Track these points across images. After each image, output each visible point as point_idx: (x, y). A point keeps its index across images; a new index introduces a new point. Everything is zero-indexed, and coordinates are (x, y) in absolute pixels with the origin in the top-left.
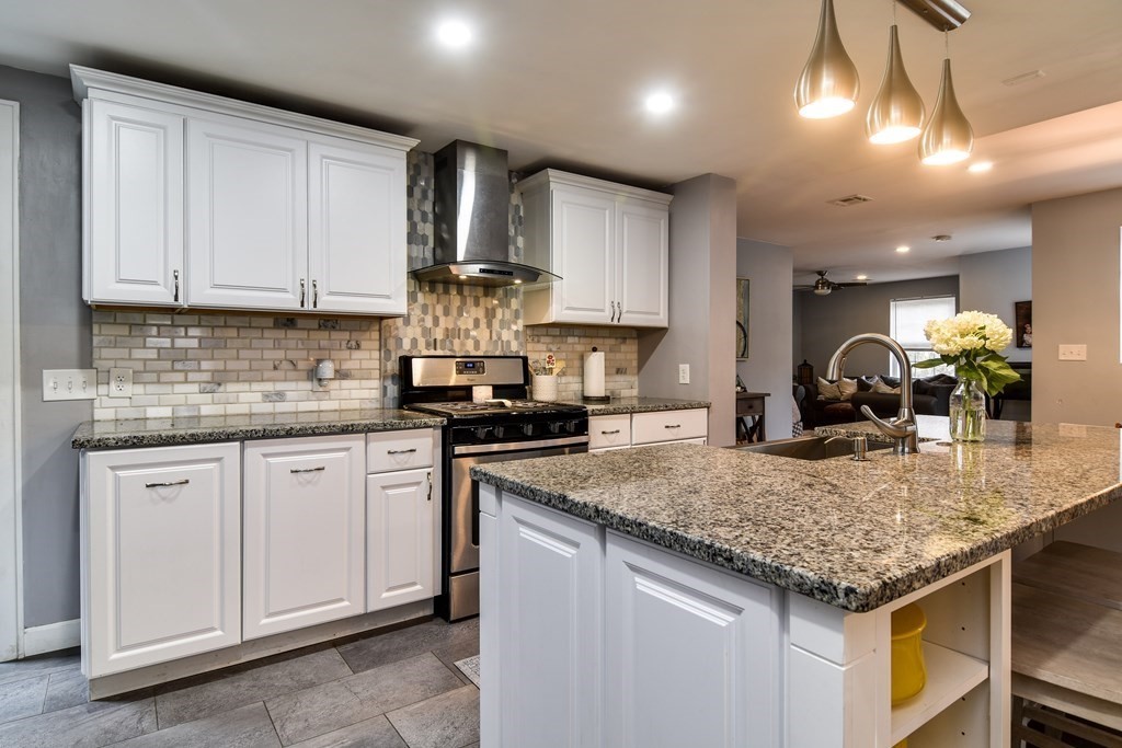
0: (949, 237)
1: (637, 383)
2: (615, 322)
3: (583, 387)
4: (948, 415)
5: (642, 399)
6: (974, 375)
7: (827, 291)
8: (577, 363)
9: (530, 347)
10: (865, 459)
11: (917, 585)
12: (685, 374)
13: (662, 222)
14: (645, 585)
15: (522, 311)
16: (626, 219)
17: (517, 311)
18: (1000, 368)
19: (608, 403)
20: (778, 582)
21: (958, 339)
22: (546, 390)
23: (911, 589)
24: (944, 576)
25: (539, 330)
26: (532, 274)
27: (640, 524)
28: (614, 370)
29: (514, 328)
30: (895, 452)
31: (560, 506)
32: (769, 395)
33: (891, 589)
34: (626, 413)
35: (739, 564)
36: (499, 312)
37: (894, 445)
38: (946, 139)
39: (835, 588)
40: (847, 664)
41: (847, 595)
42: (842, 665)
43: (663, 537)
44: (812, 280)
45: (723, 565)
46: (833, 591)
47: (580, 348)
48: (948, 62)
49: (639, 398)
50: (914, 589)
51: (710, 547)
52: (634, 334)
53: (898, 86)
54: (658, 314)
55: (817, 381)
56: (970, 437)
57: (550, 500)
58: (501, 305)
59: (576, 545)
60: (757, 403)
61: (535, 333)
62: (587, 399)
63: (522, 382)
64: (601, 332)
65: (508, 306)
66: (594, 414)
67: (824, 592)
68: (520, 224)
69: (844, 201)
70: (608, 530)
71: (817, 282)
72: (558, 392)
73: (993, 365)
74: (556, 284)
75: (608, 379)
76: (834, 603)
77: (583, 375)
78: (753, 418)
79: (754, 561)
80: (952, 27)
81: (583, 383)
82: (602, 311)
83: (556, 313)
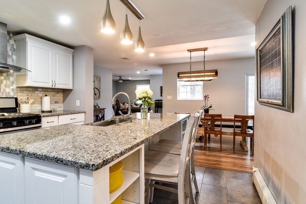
0: (147, 71)
1: (62, 106)
2: (53, 87)
3: (42, 108)
4: (140, 112)
5: (64, 111)
6: (145, 103)
7: (121, 81)
8: (39, 100)
9: (19, 94)
10: (118, 125)
11: (115, 159)
12: (78, 103)
13: (70, 57)
14: (38, 174)
15: (15, 82)
16: (57, 55)
17: (13, 81)
18: (150, 101)
19: (51, 113)
20: (75, 166)
21: (142, 94)
22: (25, 109)
23: (113, 160)
24: (123, 155)
25: (22, 89)
26: (18, 69)
27: (35, 154)
28: (54, 102)
29: (12, 87)
30: (127, 122)
31: (7, 151)
32: (106, 108)
33: (106, 162)
34: (56, 116)
35: (65, 162)
36: (4, 82)
37: (127, 121)
38: (139, 46)
39: (89, 165)
40: (94, 185)
41: (92, 166)
42: (93, 186)
43: (42, 157)
44: (118, 78)
45: (60, 163)
46: (89, 166)
47: (41, 95)
48: (140, 27)
49: (63, 111)
50: (114, 160)
51: (56, 158)
52: (62, 91)
53: (127, 30)
54: (69, 85)
55: (120, 104)
56: (145, 118)
57: (3, 150)
58: (5, 79)
59: (14, 164)
60: (102, 111)
61: (21, 90)
62: (43, 112)
63: (15, 107)
64: (49, 90)
65: (9, 80)
66: (44, 116)
67: (87, 166)
68: (14, 51)
69: (124, 58)
70: (25, 157)
71: (119, 79)
72: (31, 109)
73: (149, 100)
74: (29, 73)
75: (52, 105)
76: (89, 169)
77: (42, 104)
78: (102, 115)
79: (69, 161)
80: (141, 19)
81: (42, 106)
82: (49, 83)
83: (29, 83)
